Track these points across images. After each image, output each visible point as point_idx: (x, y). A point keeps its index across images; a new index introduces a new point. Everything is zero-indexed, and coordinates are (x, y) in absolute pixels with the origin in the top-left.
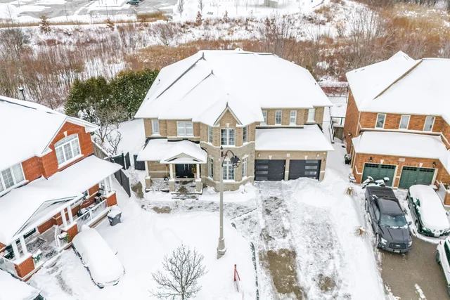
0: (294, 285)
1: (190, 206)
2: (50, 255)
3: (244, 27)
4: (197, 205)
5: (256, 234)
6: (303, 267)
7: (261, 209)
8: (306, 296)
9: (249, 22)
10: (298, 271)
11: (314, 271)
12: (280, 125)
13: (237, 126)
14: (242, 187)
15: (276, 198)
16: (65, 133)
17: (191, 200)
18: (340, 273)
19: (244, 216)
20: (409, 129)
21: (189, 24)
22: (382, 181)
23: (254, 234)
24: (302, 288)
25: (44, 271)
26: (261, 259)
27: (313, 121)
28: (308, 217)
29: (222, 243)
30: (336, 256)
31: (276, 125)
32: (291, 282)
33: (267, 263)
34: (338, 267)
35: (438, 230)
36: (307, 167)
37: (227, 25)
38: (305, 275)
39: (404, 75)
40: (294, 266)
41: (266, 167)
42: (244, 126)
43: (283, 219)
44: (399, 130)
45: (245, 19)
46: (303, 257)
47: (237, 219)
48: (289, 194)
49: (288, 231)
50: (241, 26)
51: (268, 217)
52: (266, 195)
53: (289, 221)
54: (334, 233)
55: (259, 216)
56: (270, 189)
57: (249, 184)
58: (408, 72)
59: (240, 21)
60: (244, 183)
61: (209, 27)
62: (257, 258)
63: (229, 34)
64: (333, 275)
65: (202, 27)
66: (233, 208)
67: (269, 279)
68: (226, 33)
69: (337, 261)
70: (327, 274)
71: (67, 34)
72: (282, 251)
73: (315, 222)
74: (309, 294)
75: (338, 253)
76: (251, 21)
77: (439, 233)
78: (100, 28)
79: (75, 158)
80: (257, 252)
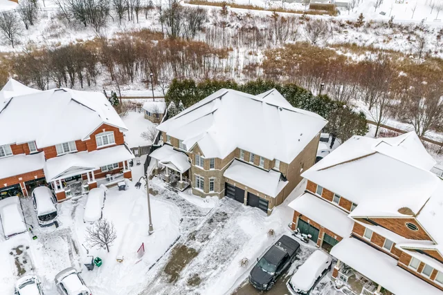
0: (176, 272)
1: (169, 196)
2: (77, 194)
3: (407, 36)
4: (174, 197)
5: (188, 232)
6: (192, 265)
7: (208, 217)
8: (176, 281)
9: (418, 32)
10: (187, 265)
11: (196, 271)
12: (252, 163)
13: (202, 157)
14: (208, 197)
15: (226, 214)
16: (104, 130)
17: (174, 193)
18: (209, 280)
19: (194, 217)
20: (340, 205)
21: (349, 23)
22: (306, 236)
23: (187, 231)
24: (178, 276)
25: (70, 201)
26: (174, 248)
27: (278, 170)
28: (231, 236)
29: (151, 228)
30: (219, 269)
31: (250, 163)
32: (177, 269)
33: (175, 251)
34: (212, 275)
35: (297, 288)
36: (260, 202)
37: (389, 31)
38: (188, 270)
39: (353, 160)
40: (187, 263)
41: (234, 190)
43: (215, 230)
44: (333, 202)
45: (415, 26)
46: (200, 259)
47: (188, 217)
48: (238, 215)
49: (208, 239)
50: (405, 34)
51: (207, 225)
52: (222, 210)
53: (216, 234)
54: (234, 255)
55: (202, 223)
56: (227, 205)
57: (216, 198)
58: (357, 159)
59: (407, 28)
60: (211, 195)
61: (369, 30)
62: (173, 247)
63: (384, 41)
64: (203, 279)
65: (361, 29)
66: (191, 209)
67: (167, 261)
68: (381, 39)
69: (215, 273)
70: (201, 276)
72: (192, 249)
73: (232, 242)
74: (179, 281)
75: (222, 268)
76: (421, 29)
77: (297, 291)
78: (267, 16)
79: (109, 144)
80: (177, 242)
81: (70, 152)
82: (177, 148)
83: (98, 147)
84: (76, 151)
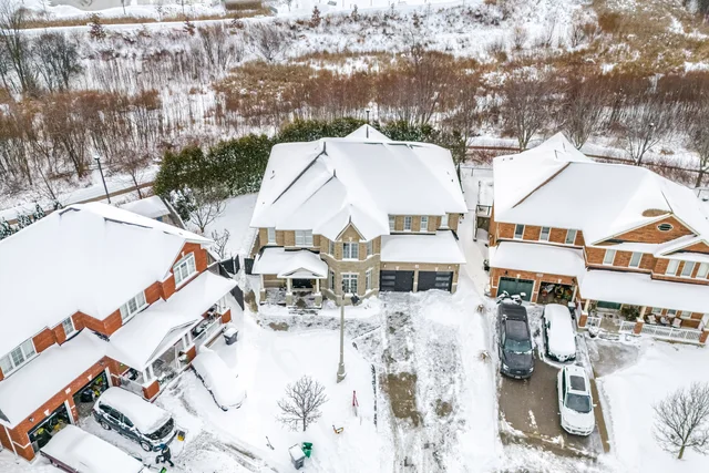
0: (412, 410)
1: (308, 322)
2: (172, 376)
3: (381, 30)
4: (316, 321)
5: (378, 356)
6: (422, 392)
7: (384, 326)
8: (422, 420)
9: (389, 21)
10: (417, 395)
11: (433, 396)
12: (409, 231)
13: (361, 241)
14: (365, 301)
15: (402, 314)
16: (183, 254)
17: (309, 315)
18: (458, 399)
19: (367, 335)
20: (550, 240)
21: (301, 23)
22: (518, 296)
23: (375, 356)
24: (419, 413)
25: (167, 393)
26: (381, 383)
27: (447, 227)
28: (434, 337)
29: (342, 369)
30: (457, 381)
31: (405, 231)
32: (409, 407)
33: (386, 387)
34: (457, 392)
35: (563, 355)
36: (438, 279)
37: (356, 26)
38: (424, 400)
39: (548, 181)
40: (414, 392)
41: (393, 278)
42: (368, 240)
43: (408, 338)
44: (539, 241)
45: (383, 15)
46: (424, 381)
47: (359, 338)
48: (417, 308)
49: (411, 353)
50: (377, 27)
51: (391, 337)
52: (391, 311)
53: (414, 341)
54: (458, 356)
55: (382, 335)
56: (396, 302)
57: (373, 297)
58: (552, 178)
59: (375, 19)
60: (368, 297)
61: (332, 29)
62: (377, 382)
63: (359, 41)
64: (451, 401)
65: (320, 28)
66: (355, 326)
67: (388, 403)
68: (354, 39)
69: (457, 386)
70: (446, 399)
71: (128, 41)
72: (403, 374)
73: (441, 343)
74: (425, 419)
75: (459, 378)
76: (392, 18)
77: (564, 359)
78: (174, 30)
79: (190, 276)
80: (377, 375)
81: (139, 310)
82: (291, 247)
83: (177, 286)
84: (146, 305)
